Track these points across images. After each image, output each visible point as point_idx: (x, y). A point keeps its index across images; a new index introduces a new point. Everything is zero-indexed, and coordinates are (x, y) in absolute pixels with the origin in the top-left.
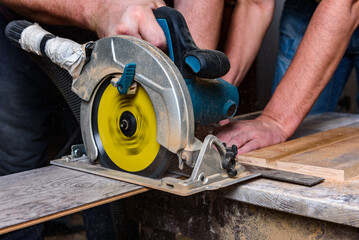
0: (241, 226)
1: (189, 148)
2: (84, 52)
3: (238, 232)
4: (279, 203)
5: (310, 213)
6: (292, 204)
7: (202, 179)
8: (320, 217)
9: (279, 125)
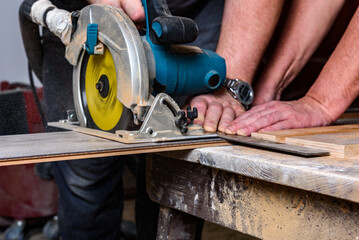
0: (237, 201)
1: (142, 103)
2: (70, 20)
3: (234, 208)
4: (260, 171)
5: (284, 181)
6: (269, 172)
7: (151, 132)
8: (293, 185)
9: (323, 108)
